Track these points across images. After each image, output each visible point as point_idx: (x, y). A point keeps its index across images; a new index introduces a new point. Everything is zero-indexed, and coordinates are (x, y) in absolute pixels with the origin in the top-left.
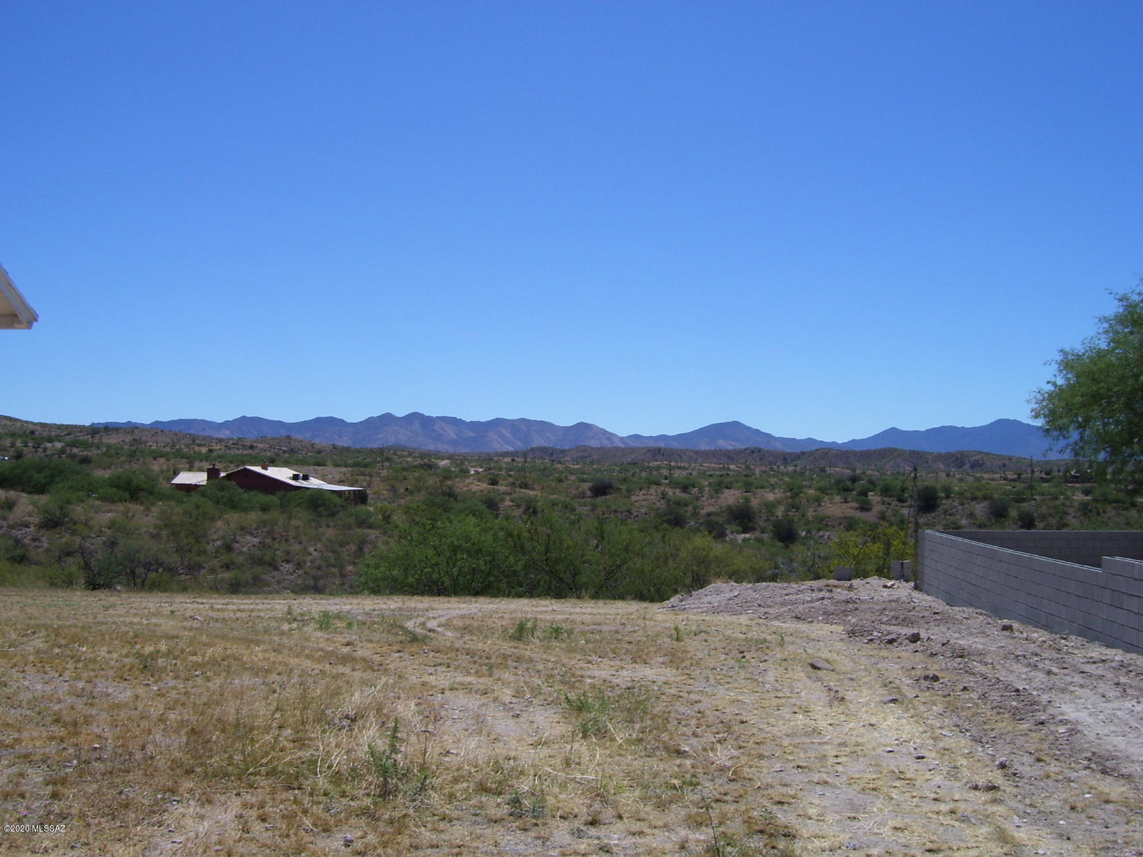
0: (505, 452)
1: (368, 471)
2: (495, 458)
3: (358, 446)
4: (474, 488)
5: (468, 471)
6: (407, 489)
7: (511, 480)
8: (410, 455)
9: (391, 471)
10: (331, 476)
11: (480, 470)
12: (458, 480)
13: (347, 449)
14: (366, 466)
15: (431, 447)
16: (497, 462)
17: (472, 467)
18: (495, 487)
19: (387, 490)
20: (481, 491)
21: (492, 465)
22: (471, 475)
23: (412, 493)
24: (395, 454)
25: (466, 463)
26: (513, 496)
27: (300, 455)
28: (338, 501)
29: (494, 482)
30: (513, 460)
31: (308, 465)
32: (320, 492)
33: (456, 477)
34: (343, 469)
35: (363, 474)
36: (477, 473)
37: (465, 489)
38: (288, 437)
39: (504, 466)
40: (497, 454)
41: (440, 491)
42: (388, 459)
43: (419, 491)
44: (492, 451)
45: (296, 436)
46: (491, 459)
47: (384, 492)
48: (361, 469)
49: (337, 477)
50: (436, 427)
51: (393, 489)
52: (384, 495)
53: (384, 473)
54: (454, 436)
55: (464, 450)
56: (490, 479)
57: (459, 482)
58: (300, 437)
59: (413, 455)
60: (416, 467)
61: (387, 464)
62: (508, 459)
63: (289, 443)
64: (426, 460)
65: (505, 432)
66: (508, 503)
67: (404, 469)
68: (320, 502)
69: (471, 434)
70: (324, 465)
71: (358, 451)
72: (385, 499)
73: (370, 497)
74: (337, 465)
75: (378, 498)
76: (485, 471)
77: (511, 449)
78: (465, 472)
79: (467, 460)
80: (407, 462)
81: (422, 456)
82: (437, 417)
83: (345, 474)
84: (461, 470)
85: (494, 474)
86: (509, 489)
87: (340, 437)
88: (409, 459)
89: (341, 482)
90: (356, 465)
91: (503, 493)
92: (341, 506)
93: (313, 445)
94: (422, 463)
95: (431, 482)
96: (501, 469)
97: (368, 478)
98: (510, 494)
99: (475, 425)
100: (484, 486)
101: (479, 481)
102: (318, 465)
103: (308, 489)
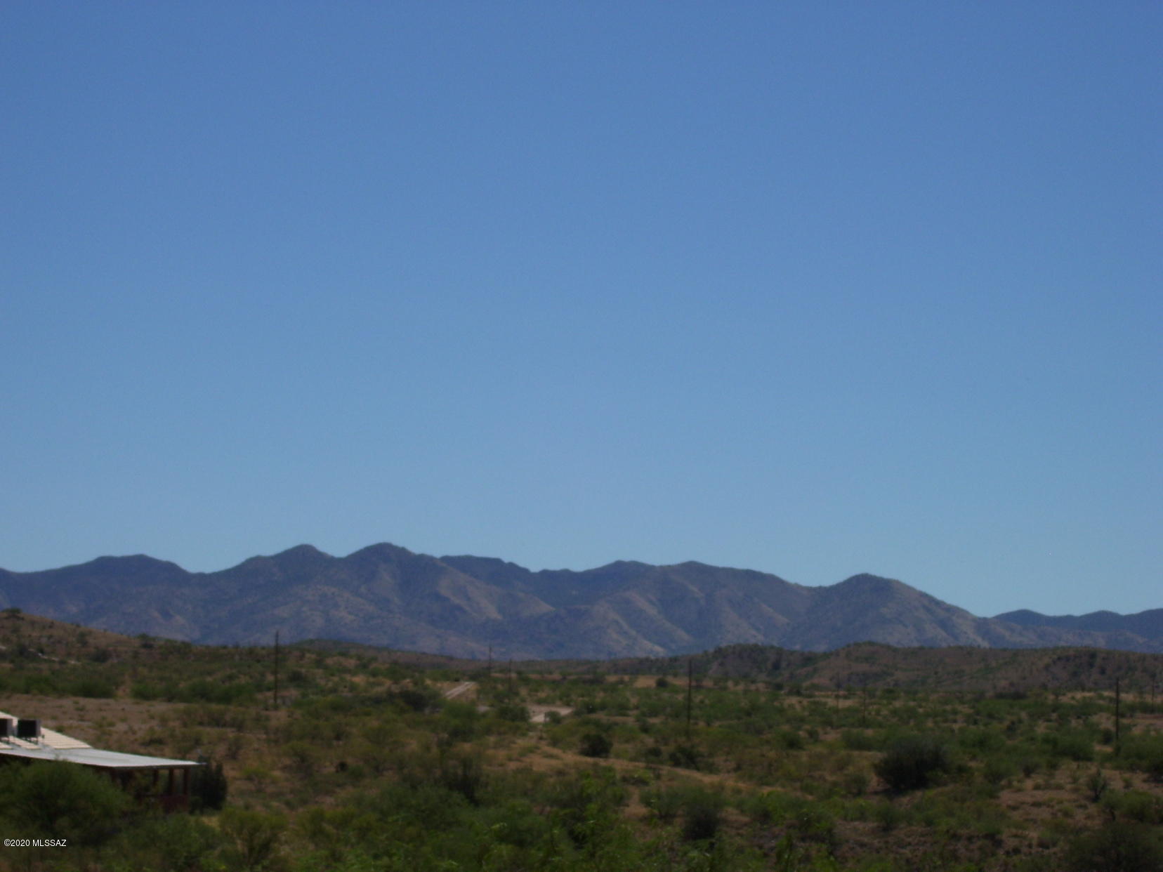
0: (642, 662)
1: (232, 711)
2: (612, 679)
3: (214, 642)
4: (540, 764)
5: (523, 716)
6: (343, 766)
7: (649, 741)
8: (363, 667)
9: (298, 713)
10: (121, 727)
11: (564, 712)
12: (492, 739)
13: (182, 650)
14: (226, 698)
15: (428, 643)
16: (613, 688)
17: (540, 702)
18: (602, 762)
19: (285, 768)
20: (560, 773)
21: (600, 697)
22: (533, 727)
23: (357, 776)
24: (319, 663)
25: (524, 692)
26: (653, 787)
27: (44, 667)
28: (119, 798)
29: (597, 747)
30: (662, 684)
31: (61, 693)
32: (61, 770)
33: (488, 731)
34: (160, 707)
35: (217, 722)
36: (555, 719)
37: (513, 766)
38: (14, 614)
39: (634, 701)
40: (617, 667)
41: (438, 773)
42: (296, 678)
43: (378, 770)
44: (602, 657)
45: (37, 611)
46: (597, 681)
47: (277, 773)
48: (214, 707)
49: (142, 729)
50: (444, 587)
51: (303, 766)
52: (274, 782)
53: (280, 717)
54: (493, 613)
55: (520, 655)
56: (587, 738)
57: (497, 746)
58: (50, 615)
59: (374, 666)
60: (377, 701)
61: (293, 693)
62: (646, 682)
63: (16, 630)
64: (407, 683)
65: (641, 603)
66: (636, 808)
67: (336, 708)
68: (62, 802)
69: (545, 608)
70: (106, 694)
71: (216, 655)
72: (277, 795)
73: (232, 788)
74: (142, 695)
75: (259, 791)
76: (577, 714)
77: (659, 651)
78: (515, 718)
79: (526, 681)
80: (353, 688)
81: (396, 671)
82: (446, 559)
83: (164, 721)
84: (504, 713)
85: (597, 724)
86: (639, 769)
87: (166, 615)
88: (359, 680)
89: (151, 745)
90: (203, 694)
91: (625, 780)
92: (124, 814)
93: (83, 638)
94: (396, 689)
95: (413, 746)
96: (623, 709)
97: (231, 733)
98: (641, 782)
99: (553, 582)
100: (570, 758)
101: (555, 742)
102: (88, 692)
103: (27, 761)
